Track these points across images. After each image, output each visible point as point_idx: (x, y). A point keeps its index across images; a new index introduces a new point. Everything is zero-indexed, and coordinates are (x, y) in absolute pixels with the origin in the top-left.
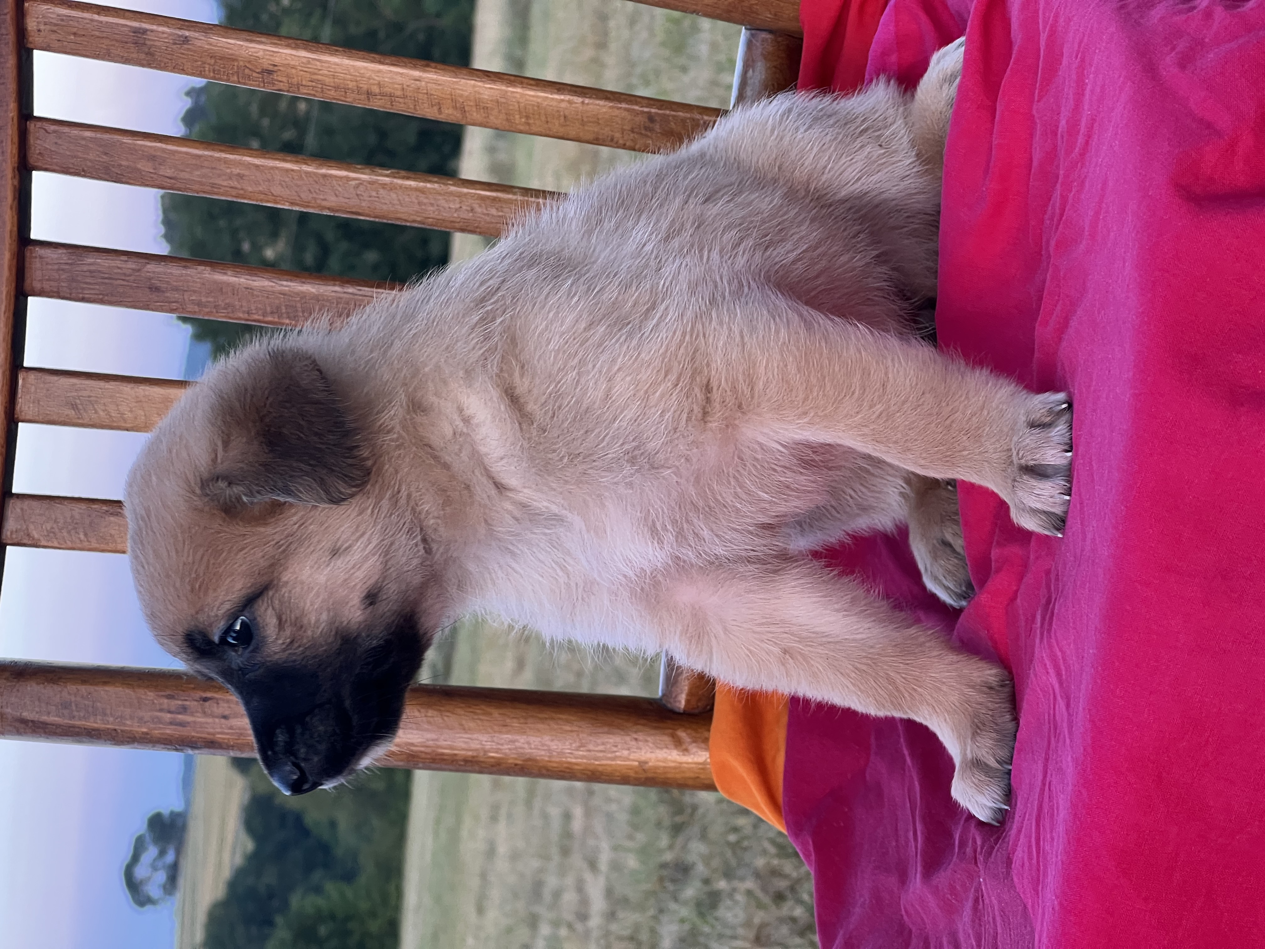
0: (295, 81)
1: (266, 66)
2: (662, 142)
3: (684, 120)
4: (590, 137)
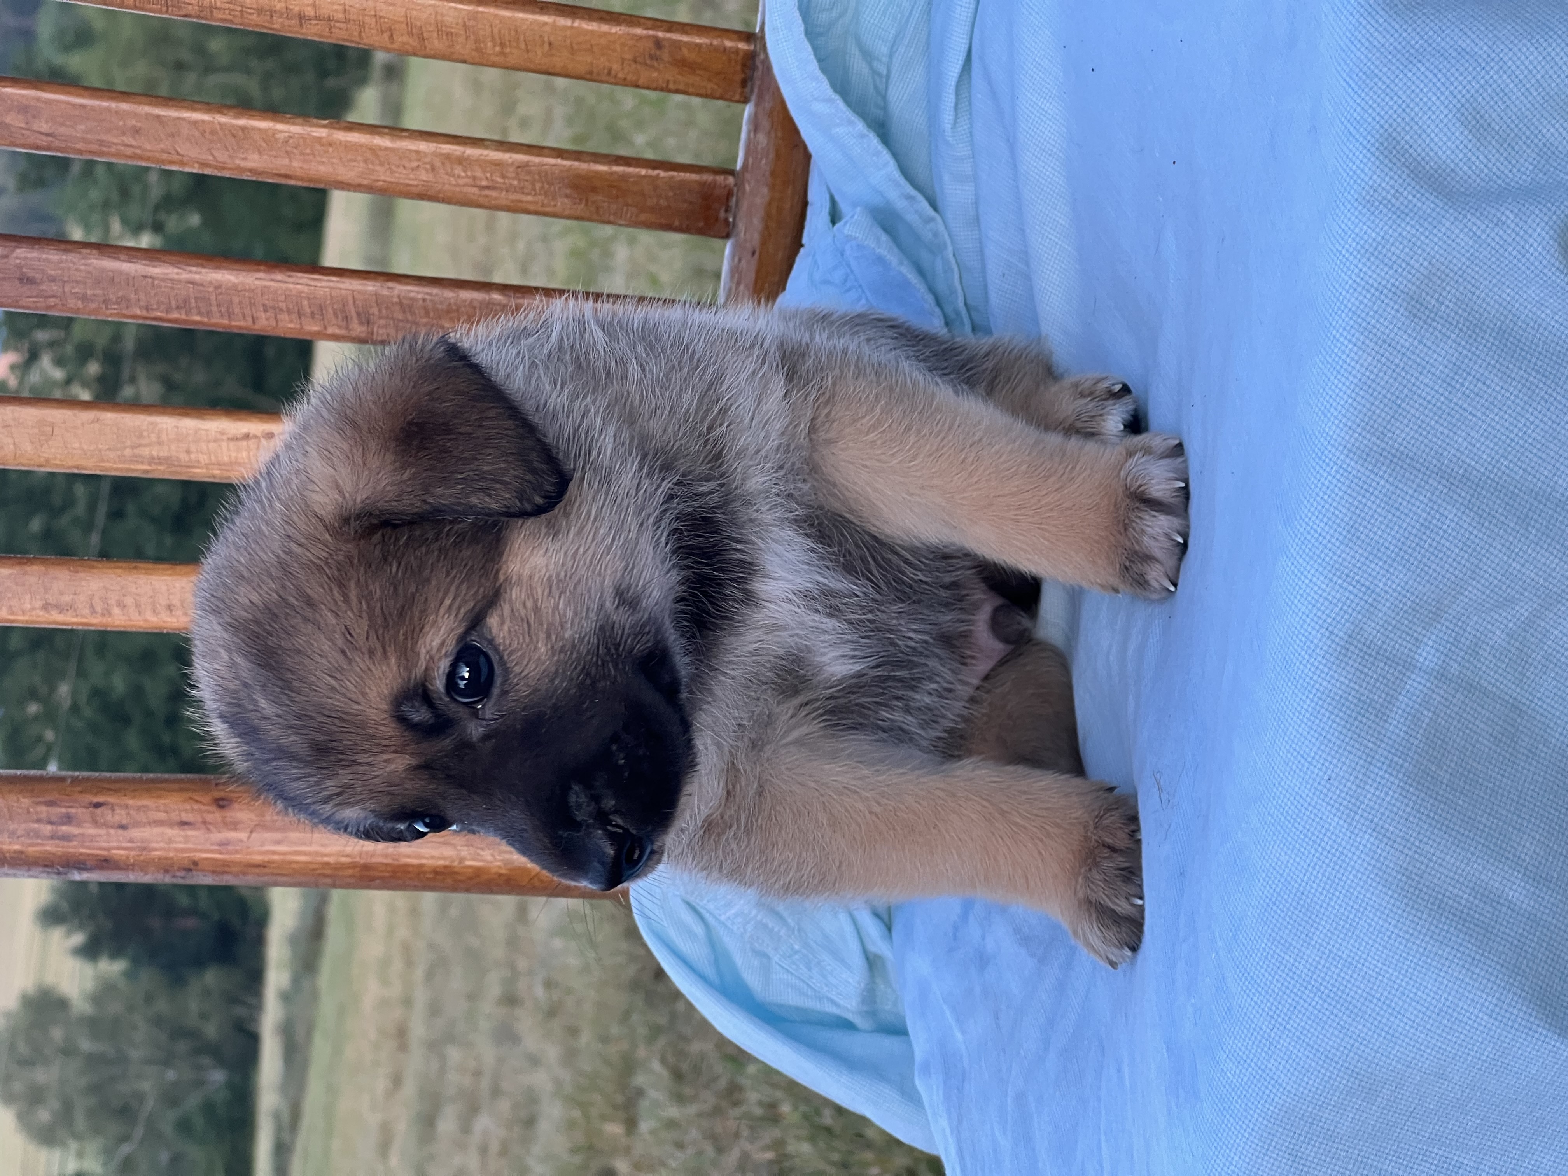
2: (671, 75)
3: (699, 46)
4: (582, 69)
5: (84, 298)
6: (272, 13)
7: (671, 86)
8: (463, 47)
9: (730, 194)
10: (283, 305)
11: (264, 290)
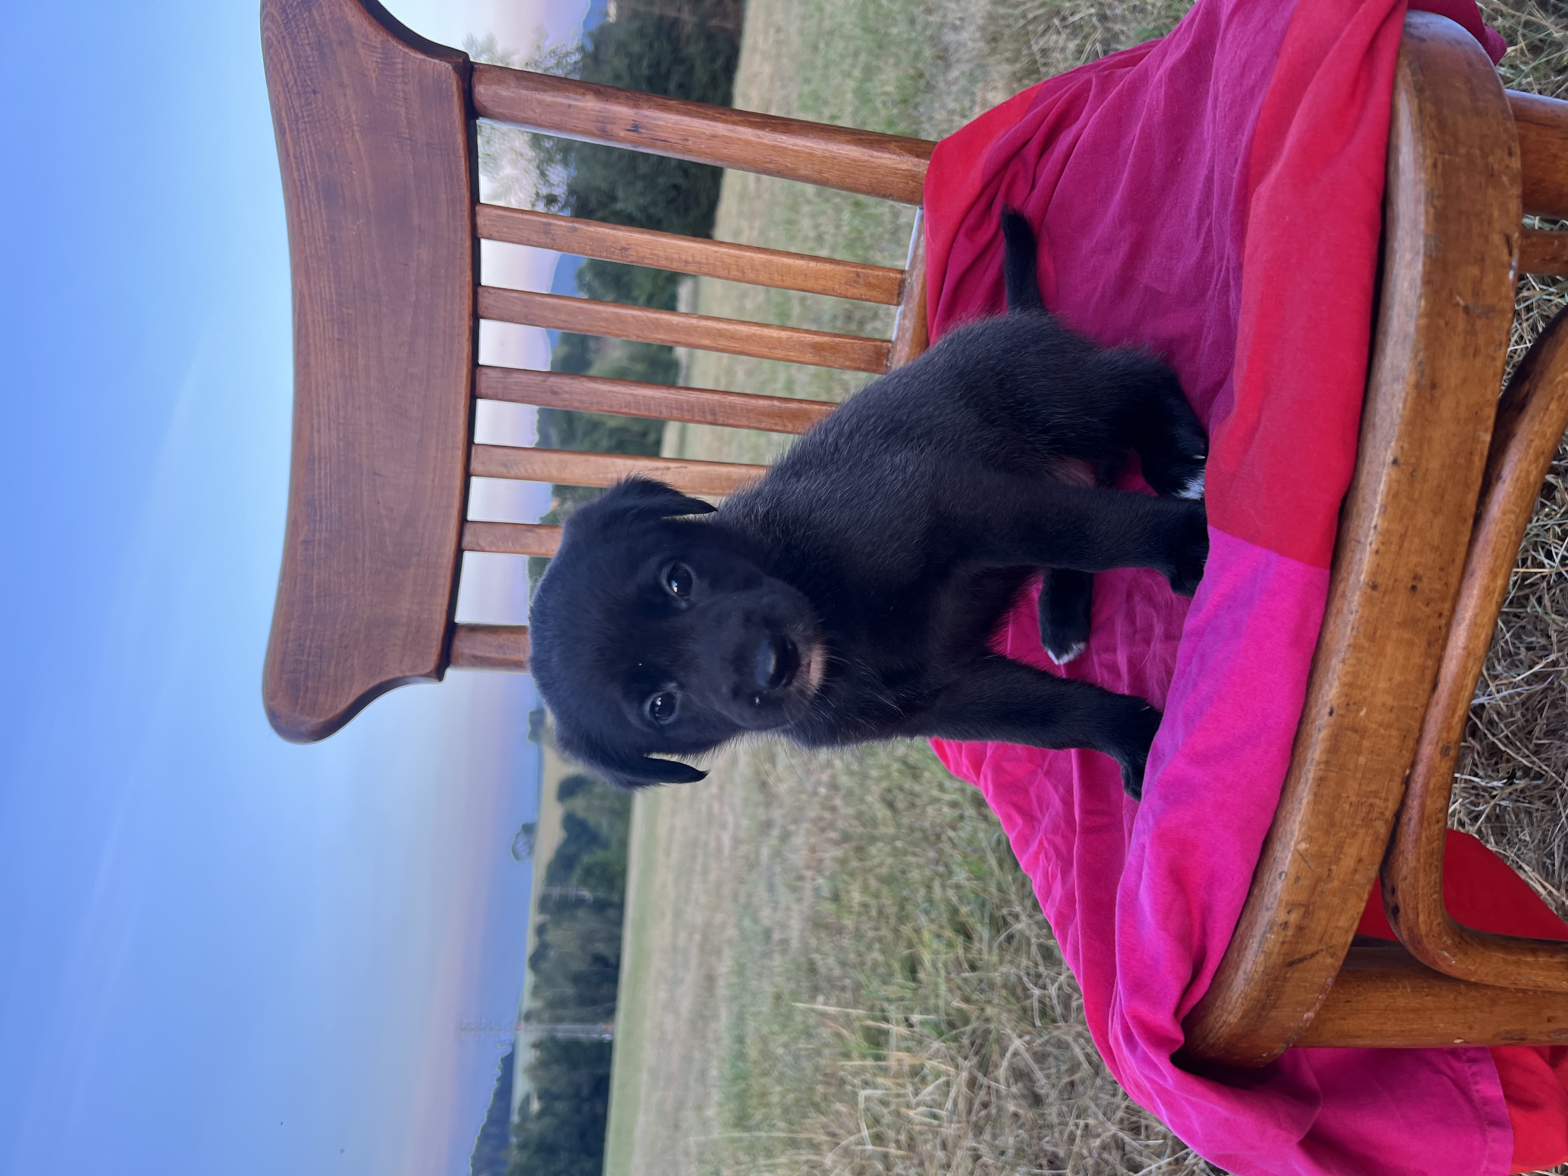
0: (640, 255)
1: (624, 245)
2: (862, 291)
3: (877, 276)
4: (820, 288)
5: (581, 401)
6: (672, 260)
7: (863, 297)
8: (763, 277)
9: (889, 351)
10: (674, 406)
11: (666, 398)
